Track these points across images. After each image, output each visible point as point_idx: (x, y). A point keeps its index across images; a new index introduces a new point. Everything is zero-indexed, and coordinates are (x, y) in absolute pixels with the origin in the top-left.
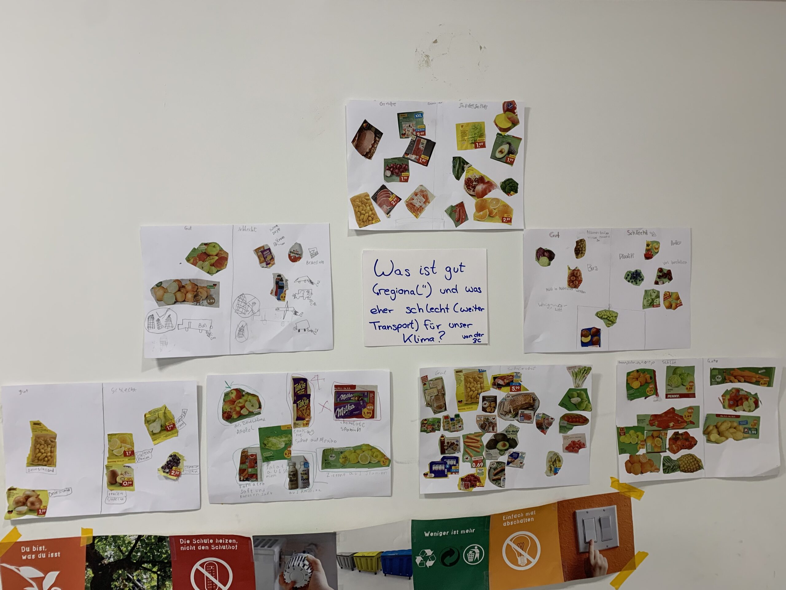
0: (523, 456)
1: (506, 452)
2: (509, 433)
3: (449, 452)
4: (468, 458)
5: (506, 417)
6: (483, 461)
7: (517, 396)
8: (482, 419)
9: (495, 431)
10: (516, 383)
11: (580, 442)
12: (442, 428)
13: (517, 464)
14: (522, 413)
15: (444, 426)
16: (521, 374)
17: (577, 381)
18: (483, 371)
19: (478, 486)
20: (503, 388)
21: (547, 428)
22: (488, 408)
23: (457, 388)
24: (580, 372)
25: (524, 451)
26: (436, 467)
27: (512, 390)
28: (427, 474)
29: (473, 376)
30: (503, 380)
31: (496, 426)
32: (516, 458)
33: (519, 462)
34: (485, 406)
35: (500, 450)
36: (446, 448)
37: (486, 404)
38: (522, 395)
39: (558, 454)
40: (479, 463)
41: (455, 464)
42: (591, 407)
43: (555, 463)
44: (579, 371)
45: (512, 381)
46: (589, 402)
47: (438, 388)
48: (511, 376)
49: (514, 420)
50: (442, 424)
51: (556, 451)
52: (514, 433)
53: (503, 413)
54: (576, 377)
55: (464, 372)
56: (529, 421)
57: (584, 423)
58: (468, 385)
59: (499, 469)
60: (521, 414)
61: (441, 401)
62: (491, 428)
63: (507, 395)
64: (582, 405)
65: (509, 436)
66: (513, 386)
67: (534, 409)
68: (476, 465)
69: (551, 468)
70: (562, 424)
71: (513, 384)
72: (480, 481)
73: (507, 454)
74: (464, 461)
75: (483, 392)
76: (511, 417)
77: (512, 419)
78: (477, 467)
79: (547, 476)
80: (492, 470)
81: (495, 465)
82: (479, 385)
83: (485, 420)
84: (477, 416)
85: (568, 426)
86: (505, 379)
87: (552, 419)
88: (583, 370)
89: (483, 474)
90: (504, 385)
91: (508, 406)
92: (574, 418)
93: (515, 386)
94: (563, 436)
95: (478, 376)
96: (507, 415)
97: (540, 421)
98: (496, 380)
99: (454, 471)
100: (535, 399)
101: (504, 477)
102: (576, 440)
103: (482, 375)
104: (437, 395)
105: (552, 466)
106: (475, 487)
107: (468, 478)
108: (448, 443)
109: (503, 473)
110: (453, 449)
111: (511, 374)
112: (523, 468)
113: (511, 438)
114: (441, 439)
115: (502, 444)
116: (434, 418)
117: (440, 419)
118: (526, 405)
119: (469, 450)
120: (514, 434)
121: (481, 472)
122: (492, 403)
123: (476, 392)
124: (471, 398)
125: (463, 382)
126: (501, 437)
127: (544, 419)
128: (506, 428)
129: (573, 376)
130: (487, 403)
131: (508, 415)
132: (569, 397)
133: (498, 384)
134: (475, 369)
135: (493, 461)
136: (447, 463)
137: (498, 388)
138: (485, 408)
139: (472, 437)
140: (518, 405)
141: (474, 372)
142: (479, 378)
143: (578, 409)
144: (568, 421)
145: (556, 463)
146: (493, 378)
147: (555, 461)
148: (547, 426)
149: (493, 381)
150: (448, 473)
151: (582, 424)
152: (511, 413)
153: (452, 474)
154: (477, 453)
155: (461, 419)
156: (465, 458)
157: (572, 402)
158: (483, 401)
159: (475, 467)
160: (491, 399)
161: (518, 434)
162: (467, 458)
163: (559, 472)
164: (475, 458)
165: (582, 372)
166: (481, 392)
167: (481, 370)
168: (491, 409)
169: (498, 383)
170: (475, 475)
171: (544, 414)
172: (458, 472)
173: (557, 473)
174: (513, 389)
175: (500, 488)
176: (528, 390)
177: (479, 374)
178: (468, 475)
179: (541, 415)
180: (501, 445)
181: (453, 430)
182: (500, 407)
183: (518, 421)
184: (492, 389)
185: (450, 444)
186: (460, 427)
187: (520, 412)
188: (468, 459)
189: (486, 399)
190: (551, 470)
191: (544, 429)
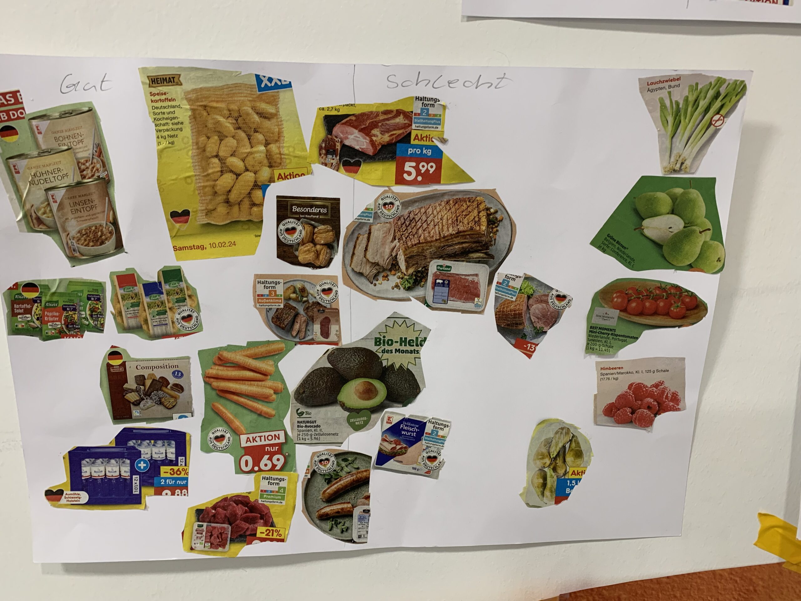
0: (441, 433)
1: (373, 416)
2: (387, 347)
3: (148, 414)
4: (223, 437)
5: (378, 287)
6: (286, 449)
7: (426, 204)
8: (280, 290)
9: (333, 337)
10: (421, 147)
11: (663, 392)
12: (109, 321)
13: (416, 462)
14: (442, 272)
15: (118, 314)
16: (444, 107)
17: (679, 143)
18: (277, 87)
19: (262, 540)
20: (364, 168)
21: (541, 333)
22: (301, 248)
23: (160, 153)
24: (696, 102)
25: (442, 416)
26: (94, 469)
27: (405, 176)
28: (60, 492)
29: (234, 107)
30: (366, 131)
31: (338, 321)
32: (412, 442)
33: (426, 455)
34: (291, 239)
35: (354, 411)
36: (132, 397)
37: (294, 229)
38: (446, 198)
39: (576, 428)
40: (267, 457)
41: (172, 456)
42: (720, 254)
43: (559, 462)
44: (691, 99)
45: (406, 139)
46: (717, 235)
47: (80, 155)
48: (399, 113)
49: (409, 300)
50: (110, 308)
51: (568, 420)
52: (409, 348)
53: (367, 270)
54: (677, 125)
55: (188, 85)
56: (469, 306)
57: (684, 317)
58: (212, 146)
59: (346, 480)
60: (436, 277)
61: (99, 209)
62: (317, 328)
63: (382, 196)
64: (687, 248)
65: (387, 360)
66: (411, 159)
67: (492, 257)
68: (256, 462)
69: (545, 478)
70: (597, 321)
71: (410, 151)
72: (268, 522)
73: (379, 422)
74: (206, 448)
75: (280, 177)
76: (397, 286)
77: (402, 293)
78: (260, 470)
79: (528, 505)
80: (320, 483)
81: (329, 465)
82: (262, 148)
83: (293, 296)
84: (257, 276)
85: (622, 329)
86: (374, 125)
87: (561, 298)
88: (711, 93)
89: (281, 494)
90: (370, 151)
91: (383, 244)
92: (648, 297)
93: (418, 159)
94: (597, 363)
95: (253, 108)
96: (380, 278)
97: (512, 307)
98: (337, 130)
99: (170, 482)
100: (498, 216)
101: (366, 507)
102: (649, 381)
103: (274, 102)
104: (79, 184)
105: (549, 471)
106: (250, 543)
107: (224, 508)
108: (141, 379)
109: (362, 492)
110: (160, 403)
111: (400, 107)
112: (437, 478)
113: (397, 366)
114: (109, 365)
115: (361, 389)
116: (71, 282)
117: (100, 286)
118: (456, 240)
119: (228, 410)
120: (407, 352)
121: (275, 488)
122: (322, 227)
123: (249, 177)
124: (227, 202)
125: (187, 132)
126: (355, 362)
127: (529, 297)
128: (378, 327)
129: (665, 122)
130: (299, 228)
131: (386, 277)
132: (636, 212)
133: (344, 146)
134: (238, 75)
135: (320, 448)
136: (139, 454)
137: (346, 164)
138: (291, 246)
139: (239, 358)
140: (427, 242)
141: (236, 86)
142: (263, 115)
143: (669, 264)
144: (624, 310)
145: (564, 461)
146: (321, 121)
147: (562, 453)
148: (538, 325)
149: (322, 133)
150: (145, 490)
151: (679, 322)
152: (399, 269)
153: (158, 492)
154: (261, 419)
155: (189, 287)
156: (212, 436)
157: (647, 232)
158: (280, 218)
159: (252, 471)
160: (315, 210)
161: (424, 351)
162: (220, 438)
163: (576, 493)
164: (251, 436)
165: (703, 104)
166: (271, 180)
167: (265, 81)
168: (318, 254)
169: (347, 143)
170: (252, 499)
171: (528, 278)
172: (186, 487)
173: (566, 497)
174: (409, 174)
175: (349, 547)
176: (471, 180)
177: (260, 98)
178: (225, 499)
179: (517, 284)
180: (357, 391)
181: (159, 330)
182: (351, 245)
183: (425, 302)
184: (317, 168)
185: (148, 383)
186: (188, 318)
187: (433, 267)
188: (225, 442)
189: (295, 208)
190: (544, 485)
191: (525, 336)
